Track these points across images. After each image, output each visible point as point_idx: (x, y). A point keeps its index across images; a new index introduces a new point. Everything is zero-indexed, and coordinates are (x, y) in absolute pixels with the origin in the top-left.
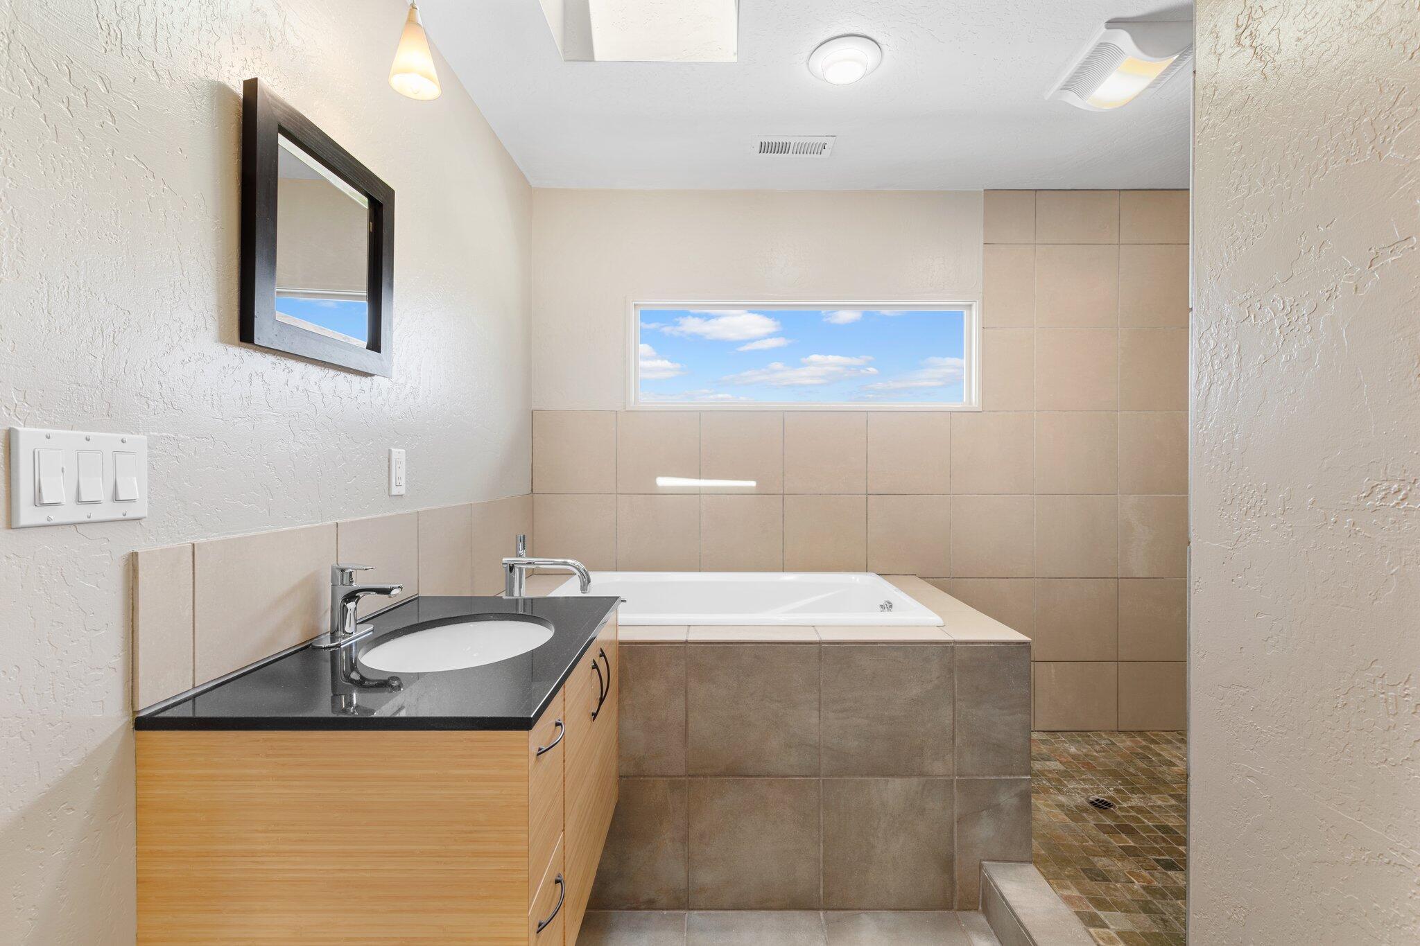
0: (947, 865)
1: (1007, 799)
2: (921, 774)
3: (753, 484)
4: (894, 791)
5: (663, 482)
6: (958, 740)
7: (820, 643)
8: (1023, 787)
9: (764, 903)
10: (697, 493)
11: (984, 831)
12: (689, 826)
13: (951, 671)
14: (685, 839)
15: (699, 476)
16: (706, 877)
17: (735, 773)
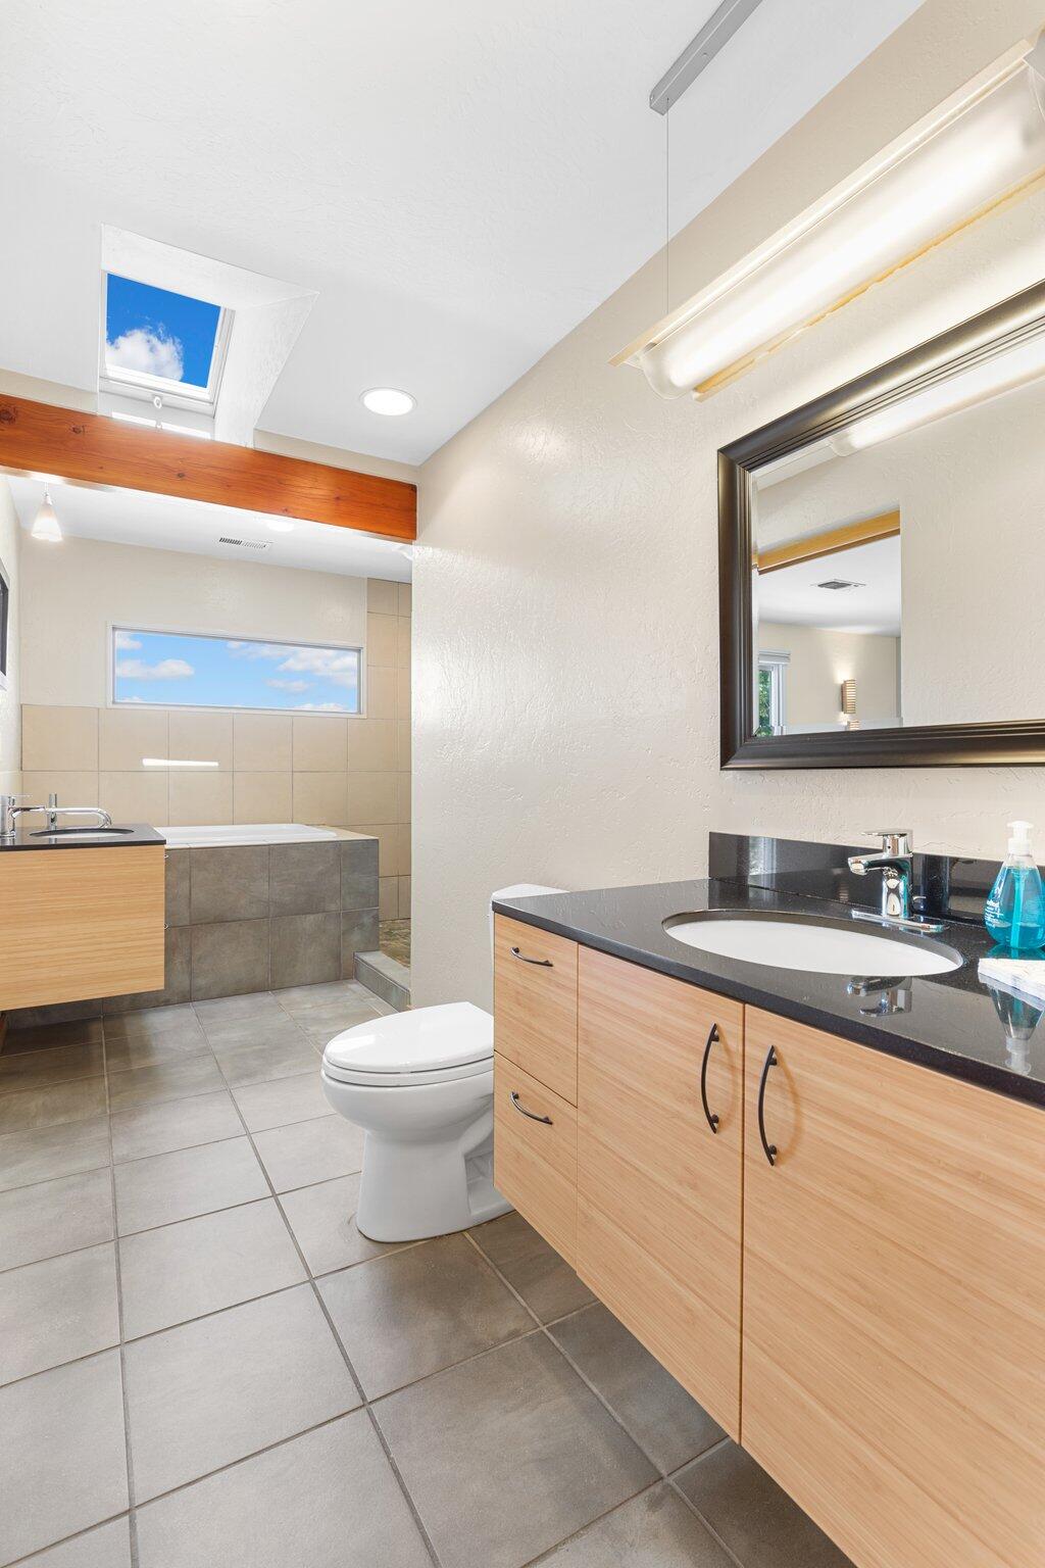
0: (338, 958)
1: (367, 920)
2: (324, 912)
3: (216, 764)
4: (309, 922)
5: (148, 762)
6: (343, 892)
7: (269, 845)
8: (375, 912)
9: (237, 992)
10: (167, 771)
11: (356, 937)
12: (191, 953)
13: (339, 856)
14: (189, 961)
15: (168, 758)
16: (201, 982)
17: (221, 921)
